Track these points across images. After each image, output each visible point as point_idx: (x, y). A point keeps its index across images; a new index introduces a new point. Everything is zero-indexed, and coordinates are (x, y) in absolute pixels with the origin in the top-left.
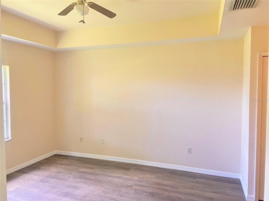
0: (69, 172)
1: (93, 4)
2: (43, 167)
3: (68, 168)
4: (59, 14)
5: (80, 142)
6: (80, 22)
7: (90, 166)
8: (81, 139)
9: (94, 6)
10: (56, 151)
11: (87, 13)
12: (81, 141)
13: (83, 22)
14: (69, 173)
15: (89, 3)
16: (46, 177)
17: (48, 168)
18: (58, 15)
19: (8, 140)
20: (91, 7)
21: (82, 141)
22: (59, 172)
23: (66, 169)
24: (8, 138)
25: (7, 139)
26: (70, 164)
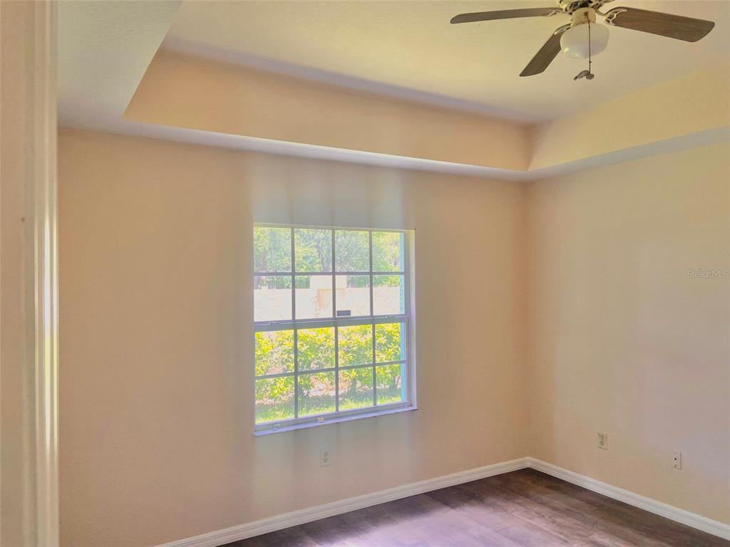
0: (562, 533)
1: (625, 10)
2: (491, 500)
3: (559, 520)
4: (524, 74)
5: (600, 448)
6: (576, 78)
7: (630, 532)
8: (602, 438)
9: (629, 18)
10: (529, 458)
11: (603, 46)
12: (602, 443)
13: (588, 75)
14: (562, 536)
15: (608, 15)
16: (497, 532)
17: (503, 504)
18: (520, 76)
19: (411, 408)
20: (616, 23)
21: (605, 446)
22: (530, 524)
23: (554, 522)
24: (411, 405)
25: (408, 406)
26: (566, 509)
